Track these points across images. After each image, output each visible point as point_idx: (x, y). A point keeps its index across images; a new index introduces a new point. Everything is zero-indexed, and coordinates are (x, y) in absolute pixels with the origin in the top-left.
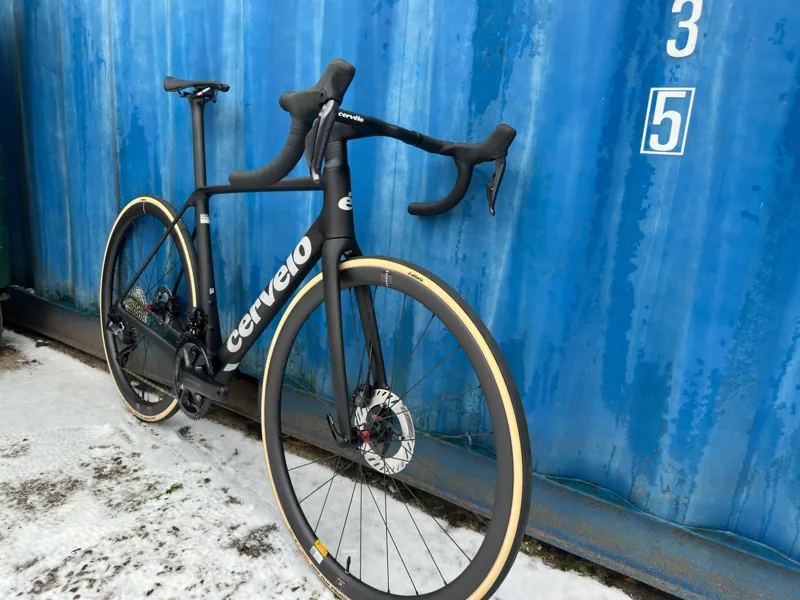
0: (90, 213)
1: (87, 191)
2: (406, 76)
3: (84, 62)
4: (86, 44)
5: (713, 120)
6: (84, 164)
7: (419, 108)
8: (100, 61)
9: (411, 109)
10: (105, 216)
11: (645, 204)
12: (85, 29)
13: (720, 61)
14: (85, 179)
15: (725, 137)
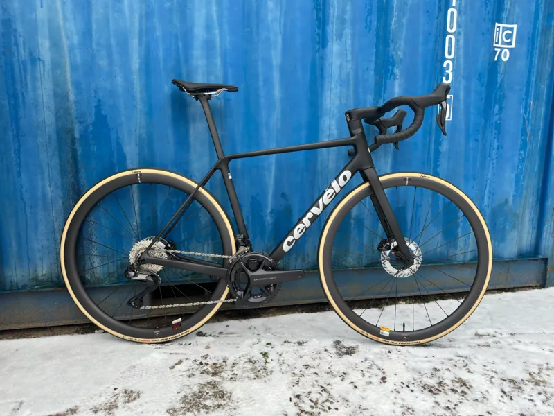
0: (26, 196)
1: (22, 176)
2: (333, 86)
3: (15, 59)
4: (16, 44)
5: (462, 106)
6: (18, 152)
7: (344, 102)
8: (35, 59)
9: (337, 103)
10: (44, 195)
11: (440, 140)
12: (16, 30)
13: (462, 87)
14: (19, 165)
15: (467, 113)
